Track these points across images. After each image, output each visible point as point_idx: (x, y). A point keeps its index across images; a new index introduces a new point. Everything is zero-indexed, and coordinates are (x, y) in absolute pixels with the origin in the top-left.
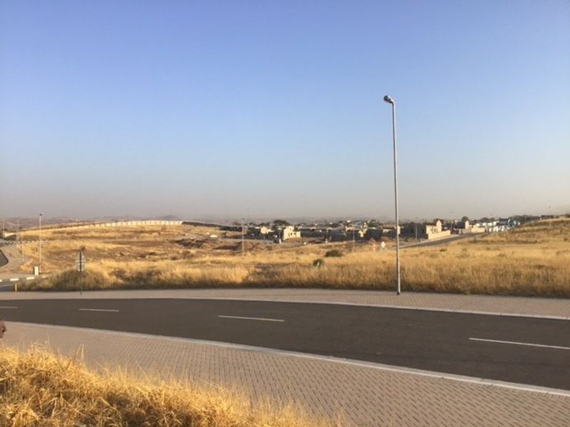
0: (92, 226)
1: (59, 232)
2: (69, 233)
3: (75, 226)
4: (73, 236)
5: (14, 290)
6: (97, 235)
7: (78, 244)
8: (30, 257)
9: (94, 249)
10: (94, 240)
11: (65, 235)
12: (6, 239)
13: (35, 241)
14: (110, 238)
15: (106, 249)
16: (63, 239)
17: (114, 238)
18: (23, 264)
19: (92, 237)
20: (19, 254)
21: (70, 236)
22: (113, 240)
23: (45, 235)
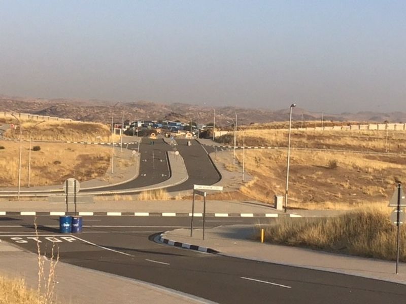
0: (345, 128)
1: (296, 135)
2: (310, 137)
3: (320, 125)
4: (318, 143)
6: (355, 143)
7: (325, 157)
8: (253, 173)
9: (350, 168)
10: (351, 152)
11: (304, 140)
12: (218, 140)
13: (259, 146)
14: (375, 150)
15: (370, 170)
16: (301, 146)
17: (383, 151)
18: (243, 183)
19: (348, 147)
20: (236, 166)
21: (312, 142)
22: (380, 154)
23: (274, 138)
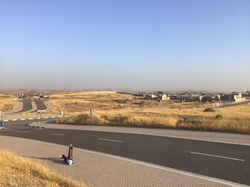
0: (79, 93)
1: (66, 96)
2: (70, 96)
3: (73, 93)
4: (72, 97)
5: (56, 123)
6: (82, 97)
7: (74, 101)
8: (55, 106)
9: (81, 103)
10: (81, 99)
11: (69, 97)
12: (45, 98)
13: (57, 99)
14: (87, 98)
15: (86, 103)
16: (68, 98)
17: (89, 98)
18: (53, 109)
19: (80, 98)
20: (51, 105)
21: (71, 97)
22: (89, 99)
23: (61, 97)
